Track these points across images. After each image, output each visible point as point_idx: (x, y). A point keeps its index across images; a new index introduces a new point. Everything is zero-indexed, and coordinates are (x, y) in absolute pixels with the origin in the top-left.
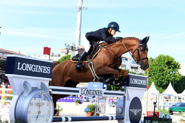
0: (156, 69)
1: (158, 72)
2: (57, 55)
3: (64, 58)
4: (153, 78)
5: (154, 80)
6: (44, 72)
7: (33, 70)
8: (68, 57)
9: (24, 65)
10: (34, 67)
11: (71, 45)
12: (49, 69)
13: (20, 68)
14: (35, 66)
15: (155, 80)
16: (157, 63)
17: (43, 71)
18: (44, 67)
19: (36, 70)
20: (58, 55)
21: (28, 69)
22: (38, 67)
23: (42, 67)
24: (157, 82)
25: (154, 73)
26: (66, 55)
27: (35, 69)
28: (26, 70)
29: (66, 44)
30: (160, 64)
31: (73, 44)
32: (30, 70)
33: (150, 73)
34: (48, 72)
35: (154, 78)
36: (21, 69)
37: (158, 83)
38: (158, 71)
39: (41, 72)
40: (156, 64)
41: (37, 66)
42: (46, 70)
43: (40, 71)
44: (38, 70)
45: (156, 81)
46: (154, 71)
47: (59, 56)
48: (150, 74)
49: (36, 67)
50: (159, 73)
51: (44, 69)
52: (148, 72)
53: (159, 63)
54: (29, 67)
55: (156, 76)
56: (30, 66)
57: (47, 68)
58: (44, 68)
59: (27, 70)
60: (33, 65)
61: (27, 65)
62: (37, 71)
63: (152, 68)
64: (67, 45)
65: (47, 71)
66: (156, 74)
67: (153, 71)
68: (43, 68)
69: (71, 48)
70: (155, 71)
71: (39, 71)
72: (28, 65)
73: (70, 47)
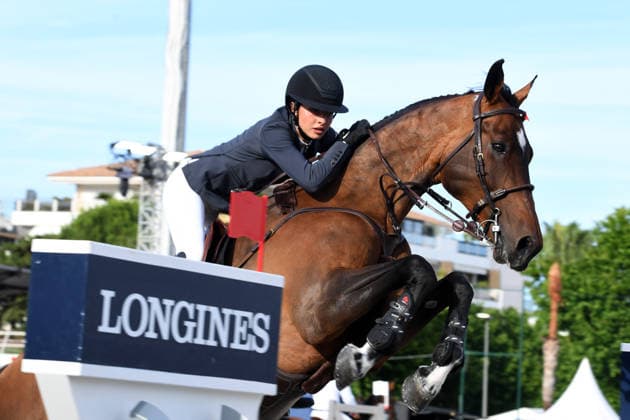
0: (596, 287)
1: (608, 306)
2: (55, 205)
3: (89, 221)
4: (581, 338)
5: (587, 347)
6: (236, 345)
7: (183, 331)
8: (115, 215)
9: (136, 305)
10: (184, 314)
11: (141, 152)
12: (261, 323)
13: (112, 323)
14: (190, 308)
15: (591, 350)
16: (604, 257)
17: (231, 339)
18: (239, 314)
19: (195, 335)
20: (59, 200)
21: (157, 330)
22: (208, 314)
23: (227, 312)
24: (605, 361)
25: (586, 311)
26: (102, 203)
27: (190, 325)
28: (143, 335)
29: (113, 145)
30: (617, 261)
31: (150, 145)
32: (165, 336)
33: (562, 310)
34: (260, 342)
35: (589, 340)
36: (116, 330)
37: (612, 364)
38: (611, 297)
39: (224, 344)
40: (597, 262)
41: (202, 308)
42: (250, 331)
43: (217, 338)
44: (206, 336)
45: (601, 355)
46: (587, 299)
47: (64, 206)
48: (567, 316)
49: (196, 312)
50: (614, 308)
51: (240, 329)
52: (554, 306)
53: (613, 257)
54: (159, 317)
55: (598, 325)
56: (163, 307)
57: (253, 319)
58: (238, 321)
59: (151, 335)
60: (183, 304)
61: (149, 304)
62: (200, 341)
63: (574, 281)
64: (120, 148)
65: (252, 339)
66: (599, 313)
67: (579, 300)
68: (233, 318)
69: (140, 167)
70: (595, 298)
71: (212, 342)
72: (154, 301)
73: (137, 161)
